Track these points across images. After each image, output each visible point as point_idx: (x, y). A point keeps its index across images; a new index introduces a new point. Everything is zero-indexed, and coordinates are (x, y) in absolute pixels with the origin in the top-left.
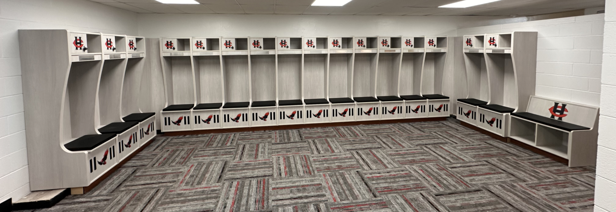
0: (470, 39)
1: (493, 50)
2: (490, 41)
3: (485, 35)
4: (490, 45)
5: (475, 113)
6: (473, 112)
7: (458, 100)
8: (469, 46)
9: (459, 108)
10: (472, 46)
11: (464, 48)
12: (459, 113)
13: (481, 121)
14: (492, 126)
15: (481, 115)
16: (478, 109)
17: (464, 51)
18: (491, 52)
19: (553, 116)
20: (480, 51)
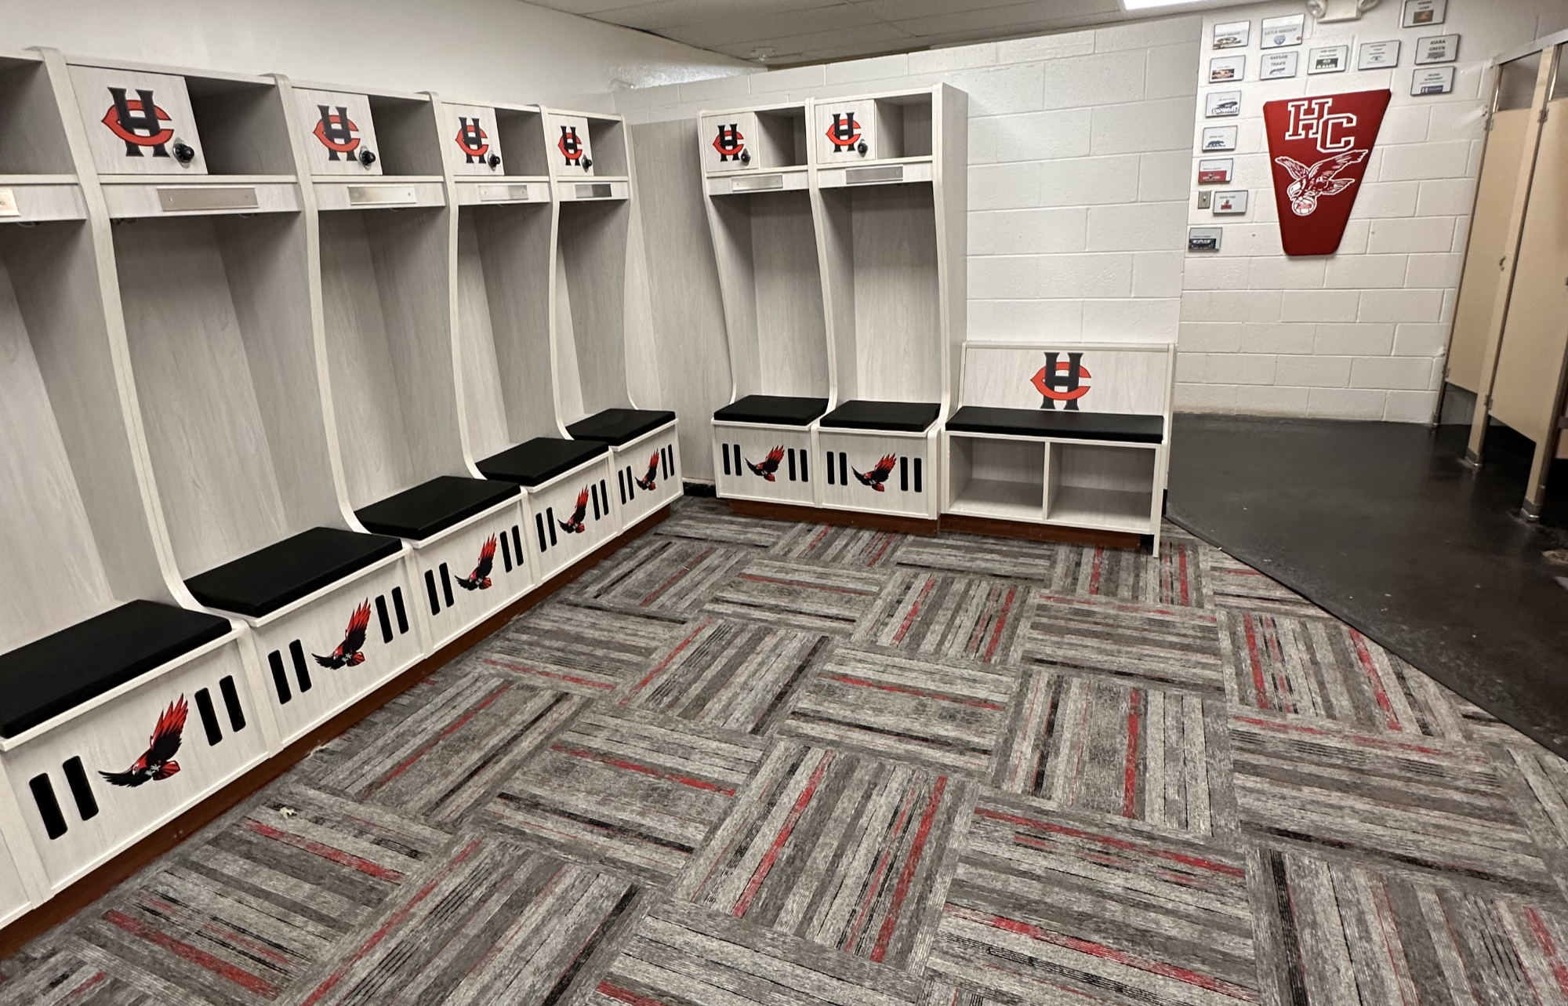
0: (734, 127)
1: (852, 172)
2: (836, 132)
3: (808, 104)
4: (838, 149)
5: (803, 453)
6: (791, 452)
7: (719, 415)
8: (732, 165)
9: (725, 447)
10: (746, 159)
11: (705, 175)
12: (727, 471)
13: (831, 480)
14: (882, 489)
15: (830, 456)
16: (814, 436)
17: (709, 189)
18: (839, 180)
19: (1048, 403)
20: (791, 181)
